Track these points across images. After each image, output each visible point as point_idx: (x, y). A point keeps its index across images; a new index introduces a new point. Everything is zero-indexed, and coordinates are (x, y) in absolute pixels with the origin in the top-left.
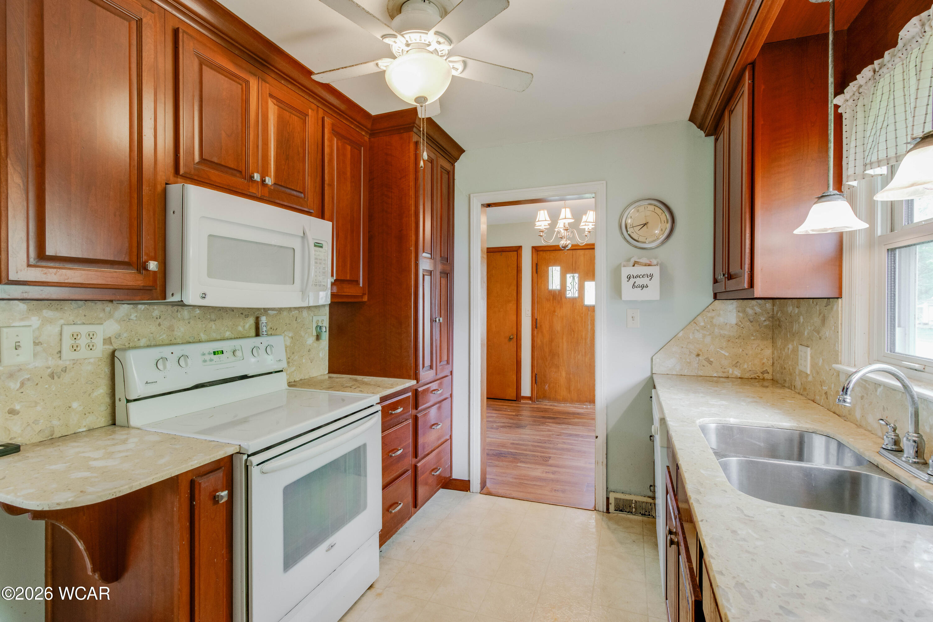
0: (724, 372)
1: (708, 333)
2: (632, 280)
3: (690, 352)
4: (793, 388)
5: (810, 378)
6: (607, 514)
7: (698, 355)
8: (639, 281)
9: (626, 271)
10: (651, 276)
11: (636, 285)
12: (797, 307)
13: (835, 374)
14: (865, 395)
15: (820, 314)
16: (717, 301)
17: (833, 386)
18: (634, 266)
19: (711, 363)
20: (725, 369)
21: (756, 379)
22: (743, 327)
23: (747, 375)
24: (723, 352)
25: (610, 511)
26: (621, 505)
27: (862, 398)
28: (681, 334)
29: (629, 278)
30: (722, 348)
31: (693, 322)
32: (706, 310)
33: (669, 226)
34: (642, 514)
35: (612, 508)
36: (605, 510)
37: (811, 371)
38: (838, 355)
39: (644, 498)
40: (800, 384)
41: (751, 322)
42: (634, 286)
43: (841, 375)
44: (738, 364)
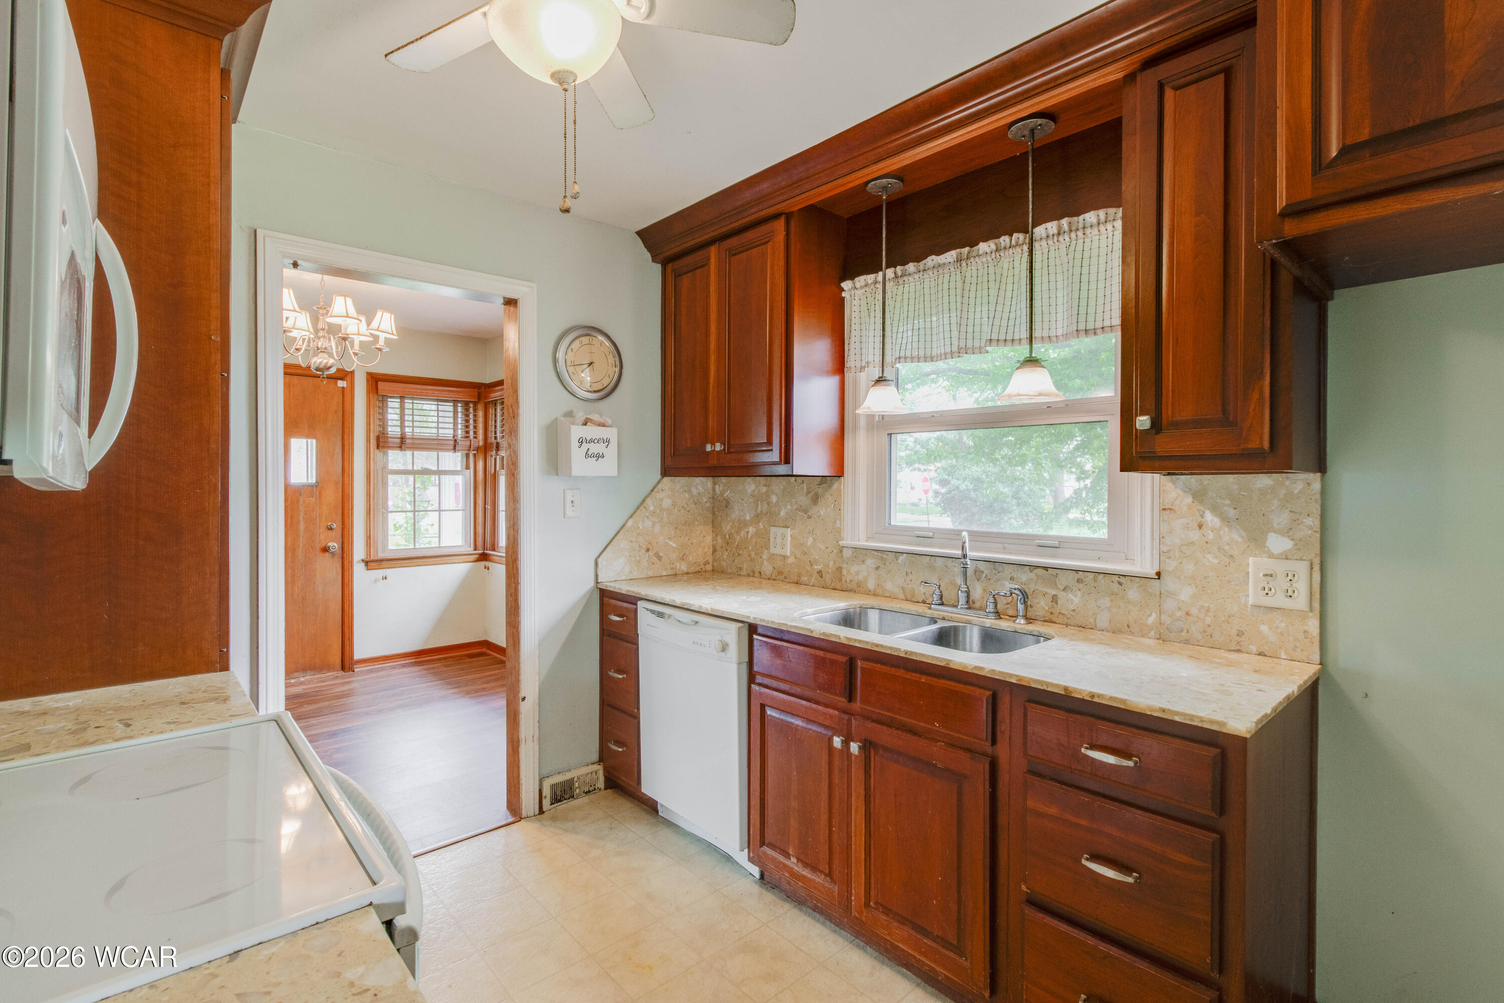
0: (672, 569)
1: (657, 520)
2: (585, 446)
3: (640, 547)
4: (757, 574)
5: (791, 560)
6: (542, 816)
7: (648, 550)
8: (595, 448)
9: (577, 432)
10: (608, 441)
11: (590, 453)
12: (765, 486)
13: (835, 551)
14: (882, 566)
15: (808, 493)
16: (666, 478)
17: (831, 563)
18: (585, 424)
19: (660, 558)
20: (673, 564)
21: (699, 572)
22: (688, 511)
23: (693, 569)
24: (671, 543)
25: (544, 810)
26: (558, 793)
27: (877, 568)
28: (630, 523)
29: (581, 442)
30: (670, 539)
31: (642, 507)
32: (655, 490)
33: (617, 370)
34: (586, 793)
35: (546, 803)
36: (537, 812)
37: (792, 553)
38: (840, 532)
39: (588, 767)
40: (771, 568)
41: (696, 504)
42: (587, 455)
43: (845, 550)
44: (685, 557)
